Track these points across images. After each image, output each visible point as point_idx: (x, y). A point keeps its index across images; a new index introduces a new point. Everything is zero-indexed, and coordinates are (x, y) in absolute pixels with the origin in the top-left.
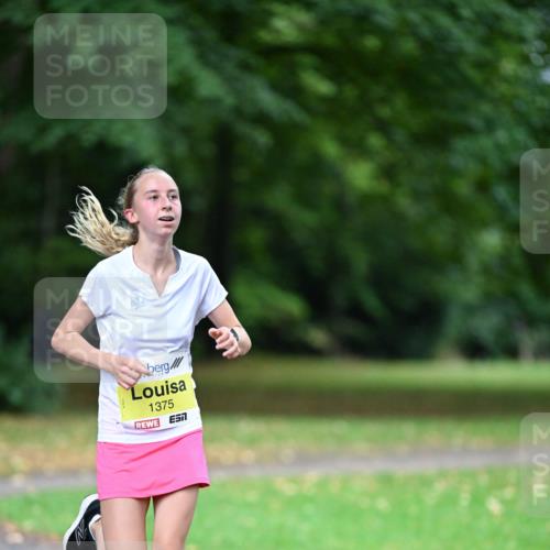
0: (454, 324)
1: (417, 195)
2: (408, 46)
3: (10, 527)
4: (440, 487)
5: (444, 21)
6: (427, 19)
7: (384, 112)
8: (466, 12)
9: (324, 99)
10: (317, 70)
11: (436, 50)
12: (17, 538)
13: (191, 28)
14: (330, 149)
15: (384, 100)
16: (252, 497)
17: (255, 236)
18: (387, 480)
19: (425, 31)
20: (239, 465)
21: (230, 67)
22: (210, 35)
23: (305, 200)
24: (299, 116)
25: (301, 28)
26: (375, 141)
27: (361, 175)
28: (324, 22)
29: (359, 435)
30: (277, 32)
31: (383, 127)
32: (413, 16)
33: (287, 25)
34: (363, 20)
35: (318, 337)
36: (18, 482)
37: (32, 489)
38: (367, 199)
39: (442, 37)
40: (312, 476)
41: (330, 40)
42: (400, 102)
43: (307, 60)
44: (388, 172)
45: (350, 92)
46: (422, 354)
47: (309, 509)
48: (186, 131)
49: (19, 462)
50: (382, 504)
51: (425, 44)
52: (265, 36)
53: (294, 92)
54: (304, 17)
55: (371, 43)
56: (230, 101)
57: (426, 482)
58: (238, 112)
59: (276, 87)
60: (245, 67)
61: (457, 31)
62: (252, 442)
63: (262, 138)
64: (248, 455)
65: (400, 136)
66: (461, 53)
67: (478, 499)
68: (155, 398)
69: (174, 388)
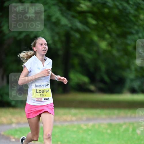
0: (128, 84)
1: (118, 50)
2: (116, 11)
3: (12, 137)
4: (124, 127)
5: (125, 5)
6: (121, 4)
7: (110, 29)
8: (131, 2)
9: (94, 25)
10: (92, 18)
11: (123, 12)
12: (14, 140)
13: (59, 7)
14: (95, 38)
15: (110, 25)
16: (75, 129)
17: (76, 61)
18: (110, 125)
19: (120, 7)
20: (72, 121)
21: (69, 17)
22: (64, 8)
23: (89, 51)
24: (88, 29)
25: (88, 6)
26: (107, 36)
27: (103, 45)
28: (94, 5)
29: (103, 113)
30: (81, 7)
31: (109, 32)
32: (117, 3)
33: (84, 6)
34: (104, 4)
35: (92, 87)
36: (14, 125)
37: (18, 127)
38: (105, 51)
39: (125, 9)
40: (91, 124)
41: (95, 10)
42: (114, 26)
43: (90, 15)
44: (111, 44)
45: (101, 23)
46: (120, 92)
47: (90, 132)
48: (58, 33)
49: (14, 120)
50: (109, 131)
51: (120, 10)
52: (79, 9)
53: (86, 23)
54: (89, 4)
55: (106, 10)
56: (70, 25)
57: (121, 126)
58: (71, 28)
59: (81, 22)
60: (73, 17)
61: (129, 7)
62: (75, 115)
63: (78, 35)
64: (74, 118)
65: (114, 35)
66: (130, 13)
67: (134, 130)
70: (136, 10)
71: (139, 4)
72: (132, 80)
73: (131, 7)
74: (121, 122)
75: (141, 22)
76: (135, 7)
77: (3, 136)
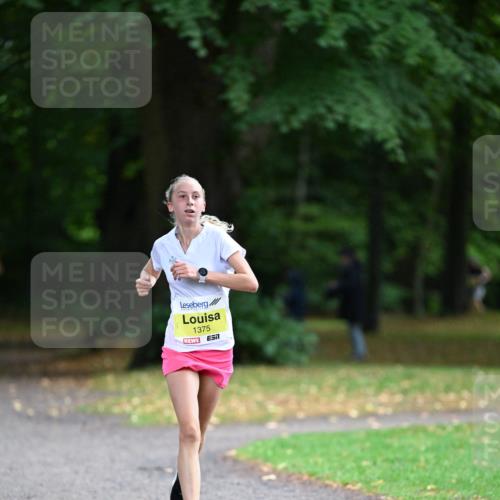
58: (473, 87)
68: (197, 324)
69: (211, 318)
77: (235, 461)
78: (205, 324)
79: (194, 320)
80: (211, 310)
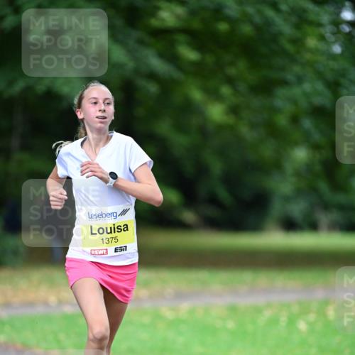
0: (277, 208)
1: (253, 126)
2: (247, 29)
4: (267, 314)
5: (270, 13)
6: (259, 12)
7: (232, 71)
8: (284, 7)
9: (193, 63)
10: (189, 44)
11: (266, 34)
15: (232, 64)
16: (146, 320)
18: (233, 309)
19: (257, 19)
21: (132, 43)
23: (180, 128)
24: (176, 74)
25: (178, 17)
26: (226, 90)
27: (216, 112)
28: (193, 13)
29: (215, 280)
30: (163, 20)
31: (230, 81)
32: (250, 10)
33: (168, 16)
34: (218, 12)
37: (5, 315)
38: (221, 128)
39: (268, 23)
40: (185, 306)
41: (196, 24)
42: (242, 65)
43: (181, 38)
44: (234, 110)
45: (210, 59)
47: (183, 328)
50: (230, 325)
51: (258, 28)
52: (154, 23)
53: (173, 59)
54: (180, 10)
55: (223, 27)
56: (131, 65)
57: (258, 310)
58: (137, 72)
59: (161, 55)
60: (141, 42)
61: (278, 20)
62: (146, 284)
63: (153, 88)
64: (144, 293)
65: (242, 87)
66: (281, 33)
67: (292, 321)
68: (105, 235)
69: (119, 229)
70: (297, 26)
71: (305, 11)
72: (287, 199)
73: (285, 20)
74: (260, 300)
75: (308, 56)
76: (294, 19)
78: (113, 235)
79: (101, 231)
80: (120, 221)
